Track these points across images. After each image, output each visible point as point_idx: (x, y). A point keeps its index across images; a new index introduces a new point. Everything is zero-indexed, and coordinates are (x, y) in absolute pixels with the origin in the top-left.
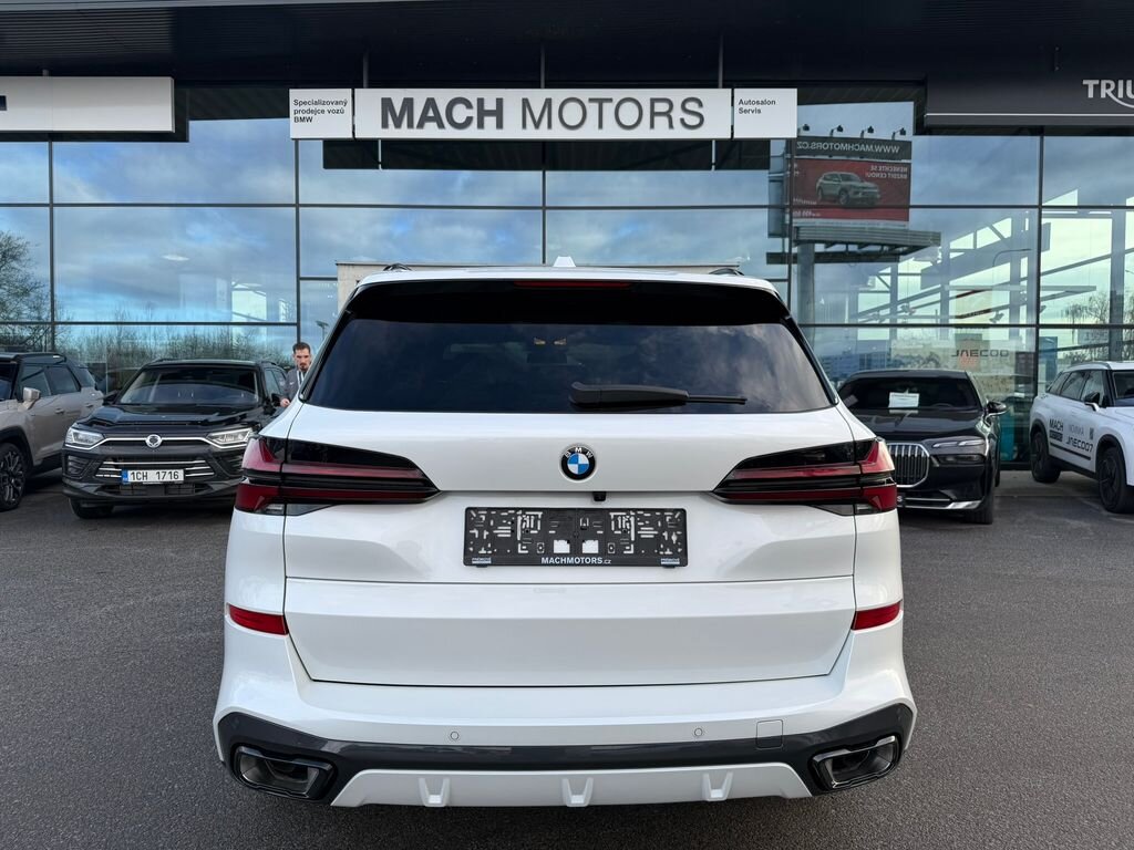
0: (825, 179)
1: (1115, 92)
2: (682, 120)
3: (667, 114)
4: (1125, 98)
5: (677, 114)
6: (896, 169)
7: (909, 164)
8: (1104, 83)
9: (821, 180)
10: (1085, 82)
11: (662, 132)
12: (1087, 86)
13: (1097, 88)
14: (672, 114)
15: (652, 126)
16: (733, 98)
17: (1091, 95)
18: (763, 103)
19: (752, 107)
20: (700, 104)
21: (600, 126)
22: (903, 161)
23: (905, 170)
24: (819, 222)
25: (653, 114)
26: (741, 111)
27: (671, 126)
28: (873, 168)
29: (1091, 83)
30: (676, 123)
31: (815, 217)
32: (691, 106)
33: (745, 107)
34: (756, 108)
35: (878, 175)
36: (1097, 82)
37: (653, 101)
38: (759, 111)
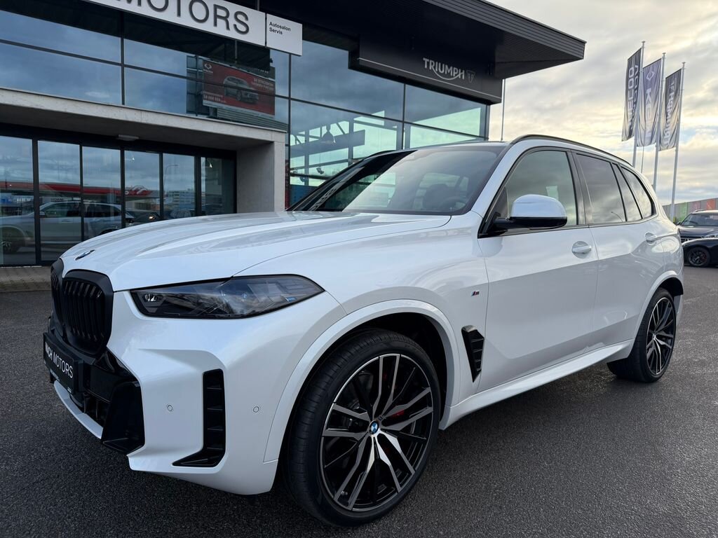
0: (228, 79)
1: (435, 67)
2: (235, 26)
3: (225, 18)
4: (438, 72)
5: (232, 21)
6: (268, 84)
7: (273, 83)
8: (431, 61)
9: (226, 80)
10: (424, 59)
11: (220, 30)
12: (424, 61)
13: (428, 63)
14: (228, 19)
15: (215, 24)
16: (266, 19)
17: (426, 67)
18: (283, 28)
19: (278, 29)
20: (247, 19)
21: (179, 14)
22: (270, 79)
23: (272, 85)
24: (225, 106)
25: (216, 16)
26: (271, 30)
27: (228, 28)
28: (255, 80)
29: (426, 60)
30: (231, 26)
31: (223, 103)
32: (240, 17)
33: (273, 28)
34: (280, 30)
35: (258, 85)
36: (428, 60)
37: (216, 7)
38: (281, 33)
